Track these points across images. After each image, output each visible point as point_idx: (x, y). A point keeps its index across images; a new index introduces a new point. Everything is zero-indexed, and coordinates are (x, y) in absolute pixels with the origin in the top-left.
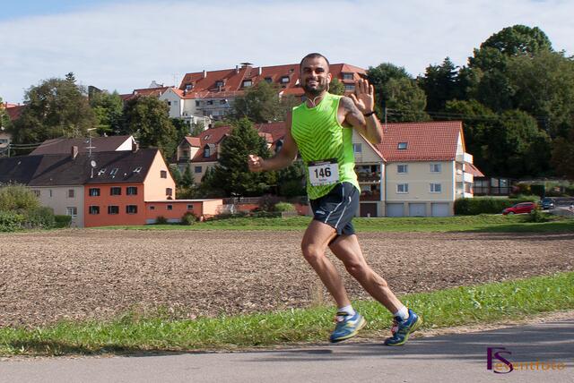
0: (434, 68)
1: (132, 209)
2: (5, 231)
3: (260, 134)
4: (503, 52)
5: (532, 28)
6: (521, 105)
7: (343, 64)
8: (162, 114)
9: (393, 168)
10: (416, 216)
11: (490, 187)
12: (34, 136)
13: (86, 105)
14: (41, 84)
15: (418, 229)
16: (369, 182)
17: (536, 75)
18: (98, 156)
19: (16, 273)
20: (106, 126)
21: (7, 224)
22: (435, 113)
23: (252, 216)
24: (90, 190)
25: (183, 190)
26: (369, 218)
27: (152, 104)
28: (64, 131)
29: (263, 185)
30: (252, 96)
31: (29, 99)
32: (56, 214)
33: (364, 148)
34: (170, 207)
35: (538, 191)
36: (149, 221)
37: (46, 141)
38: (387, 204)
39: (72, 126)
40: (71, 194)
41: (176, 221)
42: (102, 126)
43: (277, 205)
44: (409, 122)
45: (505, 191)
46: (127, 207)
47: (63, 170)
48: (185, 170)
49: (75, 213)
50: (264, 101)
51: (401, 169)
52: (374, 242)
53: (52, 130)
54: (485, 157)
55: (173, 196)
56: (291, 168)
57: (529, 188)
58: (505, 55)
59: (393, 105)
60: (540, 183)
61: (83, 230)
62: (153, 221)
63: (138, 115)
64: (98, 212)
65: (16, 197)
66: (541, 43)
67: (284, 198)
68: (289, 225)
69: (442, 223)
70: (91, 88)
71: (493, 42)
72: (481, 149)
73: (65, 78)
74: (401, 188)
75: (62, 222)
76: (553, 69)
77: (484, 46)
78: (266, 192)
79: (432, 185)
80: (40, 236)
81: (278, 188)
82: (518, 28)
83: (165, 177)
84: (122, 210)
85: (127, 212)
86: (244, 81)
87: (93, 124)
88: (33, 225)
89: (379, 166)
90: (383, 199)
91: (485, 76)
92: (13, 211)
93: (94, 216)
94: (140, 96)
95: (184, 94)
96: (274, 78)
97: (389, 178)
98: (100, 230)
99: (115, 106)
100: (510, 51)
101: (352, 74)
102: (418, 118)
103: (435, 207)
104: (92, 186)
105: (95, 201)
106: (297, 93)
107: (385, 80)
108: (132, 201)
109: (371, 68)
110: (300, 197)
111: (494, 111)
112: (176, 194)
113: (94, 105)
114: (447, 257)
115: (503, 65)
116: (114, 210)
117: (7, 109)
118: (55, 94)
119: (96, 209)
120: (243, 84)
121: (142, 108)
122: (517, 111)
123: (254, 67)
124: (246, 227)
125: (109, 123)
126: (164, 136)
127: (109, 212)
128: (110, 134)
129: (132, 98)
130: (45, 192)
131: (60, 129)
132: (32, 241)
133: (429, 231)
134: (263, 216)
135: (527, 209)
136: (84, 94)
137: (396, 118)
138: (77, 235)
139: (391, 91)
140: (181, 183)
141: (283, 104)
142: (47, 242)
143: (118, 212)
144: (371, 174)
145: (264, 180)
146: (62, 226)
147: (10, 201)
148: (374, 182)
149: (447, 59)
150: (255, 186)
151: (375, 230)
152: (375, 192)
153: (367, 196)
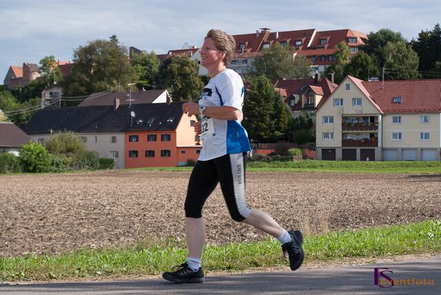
0: (426, 34)
1: (166, 153)
2: (56, 171)
3: (275, 89)
7: (348, 30)
8: (192, 71)
9: (389, 118)
10: (408, 160)
12: (83, 89)
13: (128, 63)
14: (88, 45)
15: (409, 171)
16: (368, 131)
18: (136, 107)
19: (58, 208)
20: (144, 82)
21: (57, 165)
22: (426, 72)
23: (268, 159)
24: (130, 137)
26: (368, 162)
27: (184, 64)
28: (108, 86)
29: (278, 133)
30: (267, 56)
31: (77, 58)
32: (100, 157)
33: (364, 101)
36: (180, 164)
37: (92, 95)
38: (383, 149)
39: (115, 82)
40: (114, 140)
42: (141, 82)
43: (290, 150)
44: (402, 79)
46: (162, 151)
47: (106, 120)
49: (117, 156)
50: (280, 61)
51: (395, 120)
52: (371, 181)
53: (97, 84)
56: (301, 118)
59: (390, 66)
61: (123, 171)
62: (184, 163)
63: (171, 72)
64: (137, 156)
65: (66, 142)
67: (296, 144)
68: (299, 167)
69: (430, 166)
70: (132, 49)
73: (109, 40)
74: (395, 136)
75: (106, 164)
78: (281, 139)
79: (422, 134)
80: (86, 176)
81: (291, 136)
84: (158, 154)
85: (162, 155)
86: (263, 44)
87: (133, 80)
88: (81, 167)
89: (377, 117)
90: (380, 145)
92: (63, 154)
93: (133, 159)
94: (173, 56)
96: (288, 41)
97: (387, 129)
98: (138, 170)
99: (152, 64)
101: (356, 38)
102: (411, 76)
103: (424, 152)
104: (132, 133)
105: (134, 146)
106: (309, 54)
107: (384, 44)
108: (165, 145)
109: (371, 34)
110: (309, 143)
113: (134, 63)
114: (431, 195)
116: (150, 154)
117: (59, 66)
118: (100, 53)
119: (134, 153)
120: (262, 46)
121: (175, 66)
123: (271, 32)
124: (263, 169)
125: (146, 78)
126: (194, 91)
127: (146, 156)
128: (147, 88)
129: (167, 58)
130: (91, 137)
131: (104, 84)
132: (79, 180)
134: (274, 160)
136: (125, 54)
137: (392, 76)
138: (118, 175)
139: (389, 53)
141: (296, 64)
142: (91, 181)
143: (154, 156)
144: (370, 124)
145: (278, 129)
146: (105, 168)
147: (61, 145)
148: (373, 131)
149: (437, 25)
150: (271, 134)
151: (372, 171)
152: (373, 140)
153: (366, 142)
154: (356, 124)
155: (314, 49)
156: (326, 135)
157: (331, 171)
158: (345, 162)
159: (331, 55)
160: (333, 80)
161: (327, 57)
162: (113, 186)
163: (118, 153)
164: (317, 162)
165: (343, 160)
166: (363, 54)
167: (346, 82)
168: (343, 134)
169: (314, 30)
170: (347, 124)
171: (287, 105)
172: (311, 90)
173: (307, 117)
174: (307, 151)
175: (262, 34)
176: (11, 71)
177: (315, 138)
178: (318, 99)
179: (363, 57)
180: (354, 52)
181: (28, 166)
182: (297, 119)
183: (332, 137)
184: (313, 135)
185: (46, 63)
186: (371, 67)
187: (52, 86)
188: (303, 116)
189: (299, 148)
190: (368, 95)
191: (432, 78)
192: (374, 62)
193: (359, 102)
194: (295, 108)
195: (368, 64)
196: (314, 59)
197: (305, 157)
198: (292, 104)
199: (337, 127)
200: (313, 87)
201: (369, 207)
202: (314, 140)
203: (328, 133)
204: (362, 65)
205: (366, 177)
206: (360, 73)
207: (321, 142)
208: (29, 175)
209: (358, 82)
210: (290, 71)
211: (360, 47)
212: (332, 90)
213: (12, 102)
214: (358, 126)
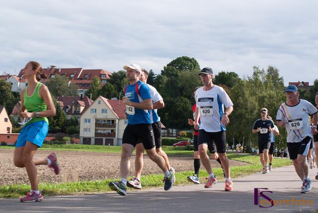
4: (177, 69)
5: (191, 58)
6: (184, 94)
7: (100, 70)
8: (7, 89)
9: (122, 121)
11: (168, 133)
16: (110, 128)
23: (51, 143)
25: (16, 129)
26: (109, 146)
27: (2, 84)
29: (57, 128)
30: (52, 82)
33: (108, 111)
34: (8, 137)
38: (118, 139)
41: (12, 144)
43: (65, 138)
45: (175, 135)
48: (18, 118)
50: (60, 85)
51: (126, 122)
52: (110, 157)
54: (167, 118)
55: (11, 131)
56: (72, 119)
57: (186, 135)
58: (178, 70)
66: (195, 66)
67: (67, 134)
68: (69, 148)
71: (173, 63)
72: (165, 115)
77: (168, 65)
78: (59, 131)
81: (65, 130)
82: (183, 57)
83: (7, 121)
86: (51, 75)
89: (116, 121)
90: (116, 137)
91: (168, 80)
95: (20, 80)
96: (66, 74)
97: (120, 127)
100: (181, 69)
101: (106, 75)
106: (78, 82)
107: (121, 79)
109: (114, 72)
110: (75, 135)
111: (172, 97)
112: (12, 130)
115: (176, 76)
120: (51, 76)
122: (182, 97)
123: (56, 68)
124: (48, 148)
134: (55, 143)
135: (185, 144)
139: (124, 85)
140: (15, 125)
141: (70, 87)
144: (111, 124)
145: (58, 125)
148: (113, 129)
149: (151, 70)
150: (53, 128)
151: (111, 152)
152: (113, 133)
153: (109, 135)
154: (103, 124)
155: (81, 79)
156: (86, 130)
157: (88, 151)
158: (96, 146)
159: (91, 84)
160: (91, 98)
161: (88, 84)
164: (80, 146)
165: (95, 144)
166: (109, 84)
167: (99, 99)
168: (96, 130)
169: (81, 69)
170: (98, 124)
171: (64, 111)
172: (78, 103)
173: (75, 119)
174: (74, 139)
175: (51, 69)
177: (79, 131)
178: (82, 108)
179: (109, 86)
180: (104, 82)
182: (69, 120)
183: (89, 131)
184: (78, 130)
186: (113, 92)
188: (73, 118)
189: (70, 137)
190: (111, 107)
192: (115, 89)
193: (106, 112)
194: (68, 114)
195: (112, 89)
196: (81, 85)
197: (72, 142)
198: (67, 111)
199: (93, 125)
200: (79, 102)
201: (106, 171)
202: (78, 132)
203: (87, 129)
204: (108, 90)
205: (108, 155)
206: (107, 95)
207: (83, 134)
209: (105, 100)
210: (66, 91)
211: (108, 80)
212: (90, 104)
214: (104, 125)
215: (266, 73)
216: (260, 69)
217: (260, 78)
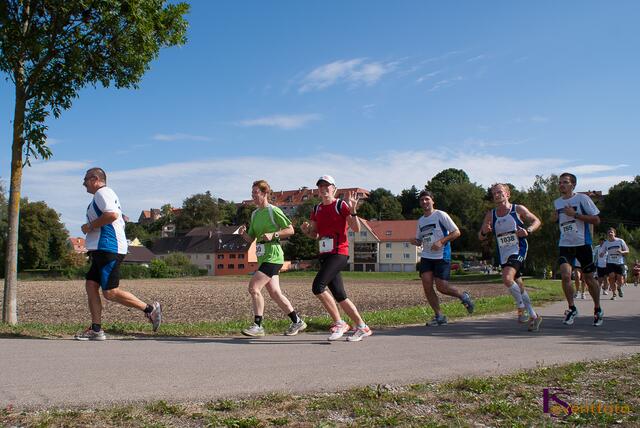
1: (241, 266)
2: (171, 278)
5: (459, 169)
9: (384, 245)
10: (395, 271)
12: (188, 225)
13: (217, 209)
14: (192, 197)
15: (397, 278)
16: (371, 253)
17: (462, 195)
18: (223, 237)
20: (227, 221)
21: (173, 273)
22: (407, 215)
24: (219, 256)
26: (370, 272)
28: (204, 223)
30: (306, 205)
31: (185, 205)
32: (200, 268)
33: (368, 233)
35: (461, 258)
37: (195, 228)
38: (380, 265)
39: (209, 220)
40: (208, 257)
42: (225, 220)
44: (391, 220)
46: (239, 265)
47: (204, 244)
51: (388, 246)
52: (373, 285)
53: (198, 222)
58: (445, 184)
59: (384, 211)
60: (463, 254)
61: (214, 278)
63: (244, 214)
64: (223, 268)
65: (178, 259)
66: (464, 178)
69: (410, 275)
70: (219, 199)
71: (439, 177)
73: (205, 194)
74: (387, 256)
75: (203, 273)
76: (470, 191)
77: (433, 179)
79: (405, 254)
80: (191, 280)
82: (451, 170)
84: (236, 266)
85: (239, 268)
86: (303, 197)
87: (220, 219)
88: (187, 274)
89: (376, 244)
90: (378, 262)
92: (176, 266)
93: (221, 270)
94: (246, 204)
97: (381, 251)
98: (223, 277)
99: (233, 209)
100: (447, 183)
101: (363, 194)
102: (397, 218)
103: (406, 267)
104: (220, 253)
105: (221, 261)
107: (380, 197)
108: (241, 261)
109: (372, 191)
113: (220, 209)
115: (442, 191)
116: (231, 266)
117: (173, 211)
118: (199, 203)
119: (222, 266)
120: (302, 199)
121: (247, 211)
125: (229, 219)
127: (229, 268)
128: (230, 225)
129: (242, 205)
130: (193, 256)
131: (202, 221)
132: (186, 283)
133: (402, 279)
135: (456, 268)
136: (215, 203)
137: (386, 218)
138: (211, 280)
139: (383, 203)
142: (194, 283)
143: (233, 268)
144: (372, 248)
146: (202, 275)
147: (174, 261)
148: (374, 253)
149: (413, 187)
151: (374, 278)
152: (374, 258)
153: (369, 260)
154: (363, 248)
158: (356, 272)
162: (208, 287)
163: (210, 267)
165: (355, 270)
166: (368, 204)
168: (355, 255)
170: (358, 247)
175: (302, 191)
176: (143, 213)
179: (367, 206)
181: (154, 274)
185: (166, 208)
186: (373, 211)
187: (169, 223)
190: (370, 230)
191: (412, 219)
192: (374, 209)
193: (365, 234)
195: (370, 210)
204: (366, 210)
205: (370, 282)
206: (366, 216)
208: (155, 280)
209: (364, 221)
211: (365, 199)
213: (144, 234)
214: (364, 250)
215: (550, 183)
216: (545, 178)
217: (545, 189)
